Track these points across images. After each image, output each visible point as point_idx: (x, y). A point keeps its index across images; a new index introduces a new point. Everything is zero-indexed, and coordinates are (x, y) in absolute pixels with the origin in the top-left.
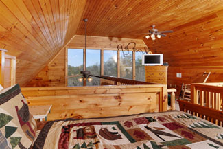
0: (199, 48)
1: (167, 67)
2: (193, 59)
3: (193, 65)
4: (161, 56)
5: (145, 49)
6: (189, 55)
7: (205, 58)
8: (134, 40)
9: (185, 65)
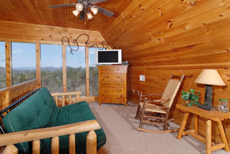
0: (166, 32)
1: (126, 67)
2: (158, 53)
3: (159, 63)
4: (120, 52)
5: (102, 43)
6: (152, 48)
7: (175, 50)
8: (87, 32)
9: (148, 64)
